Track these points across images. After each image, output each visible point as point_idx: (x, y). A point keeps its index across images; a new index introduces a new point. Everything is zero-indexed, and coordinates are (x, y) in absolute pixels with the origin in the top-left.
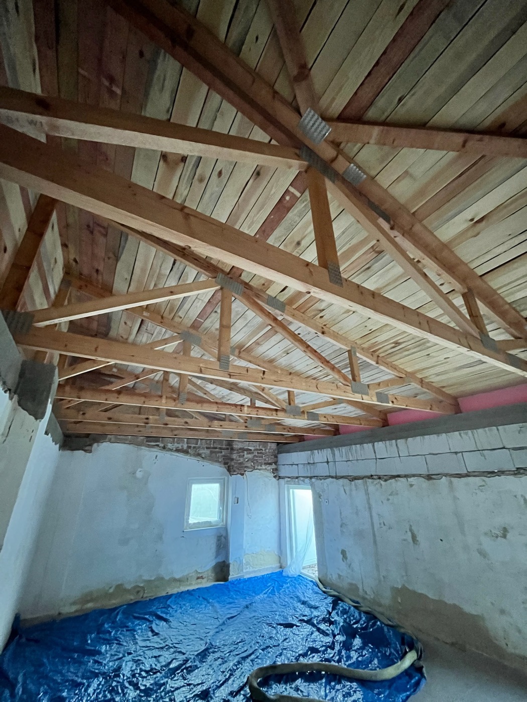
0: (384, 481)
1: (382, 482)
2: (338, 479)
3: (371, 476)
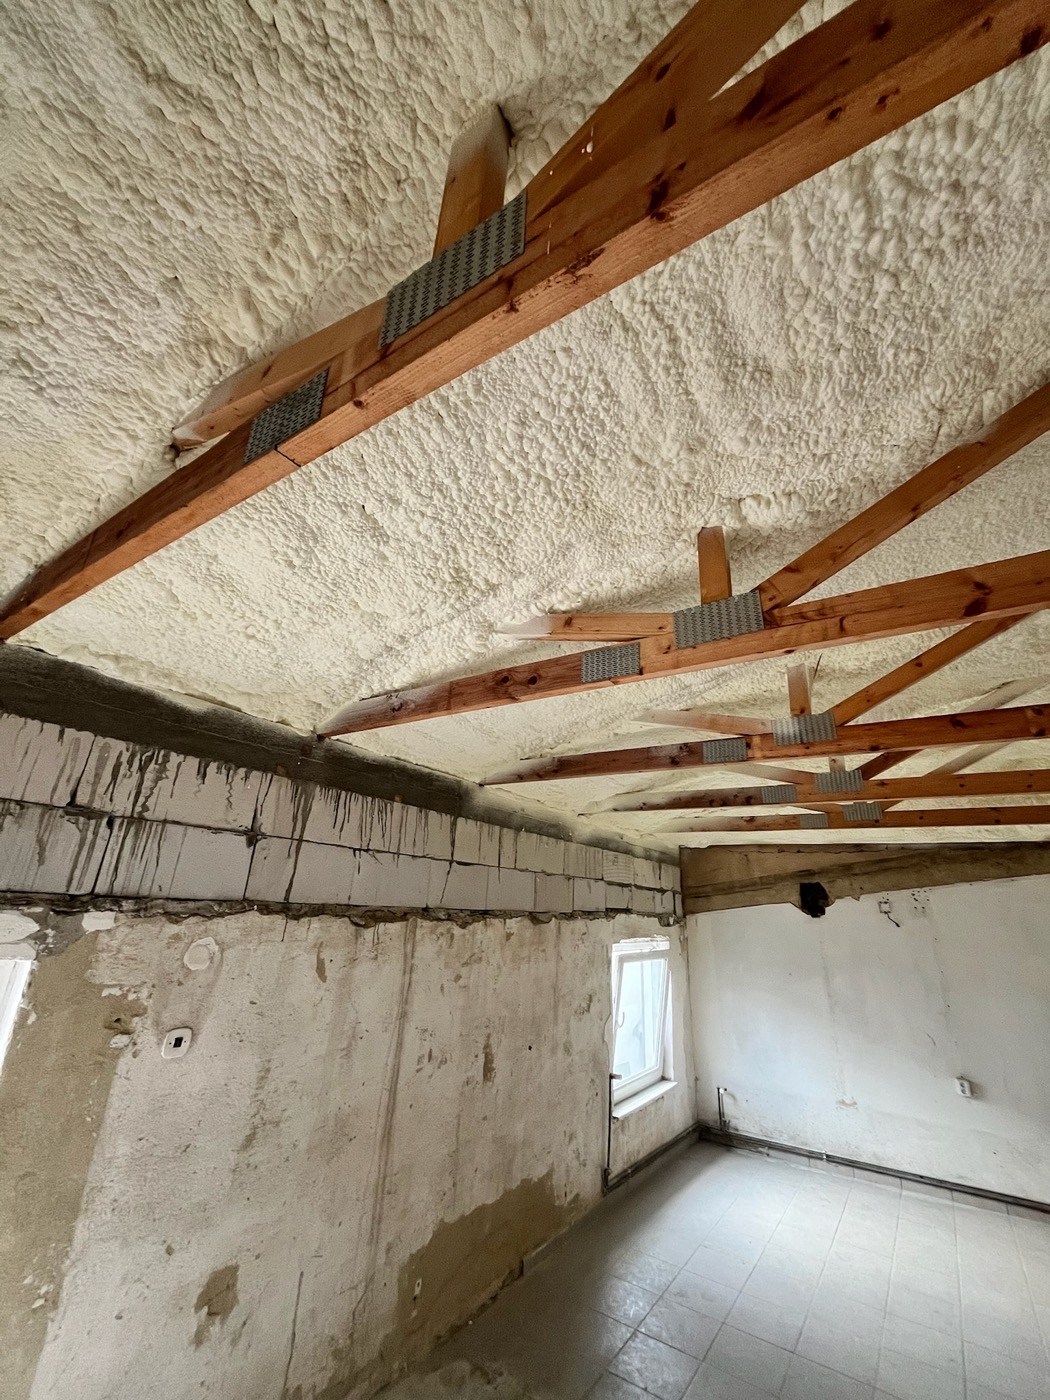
0: (460, 927)
1: (456, 930)
2: (297, 918)
3: (426, 912)
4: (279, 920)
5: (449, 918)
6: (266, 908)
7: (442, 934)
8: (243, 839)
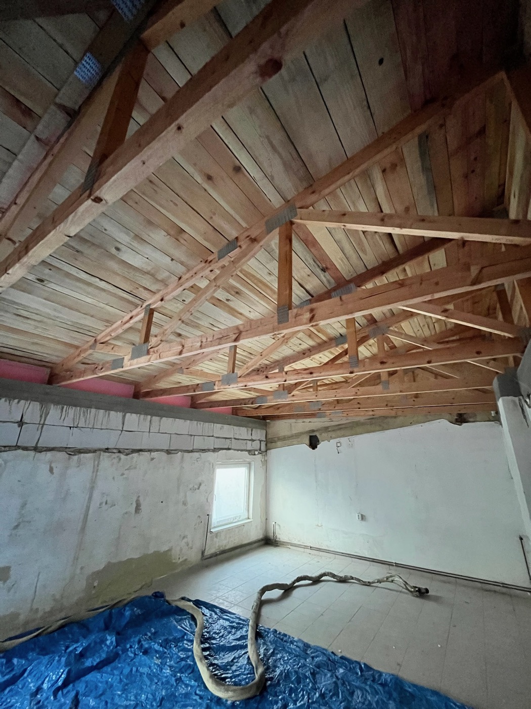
0: (125, 455)
1: (122, 456)
2: (40, 452)
3: (107, 450)
4: (32, 453)
5: (120, 452)
6: (25, 449)
7: (114, 458)
8: (16, 424)
